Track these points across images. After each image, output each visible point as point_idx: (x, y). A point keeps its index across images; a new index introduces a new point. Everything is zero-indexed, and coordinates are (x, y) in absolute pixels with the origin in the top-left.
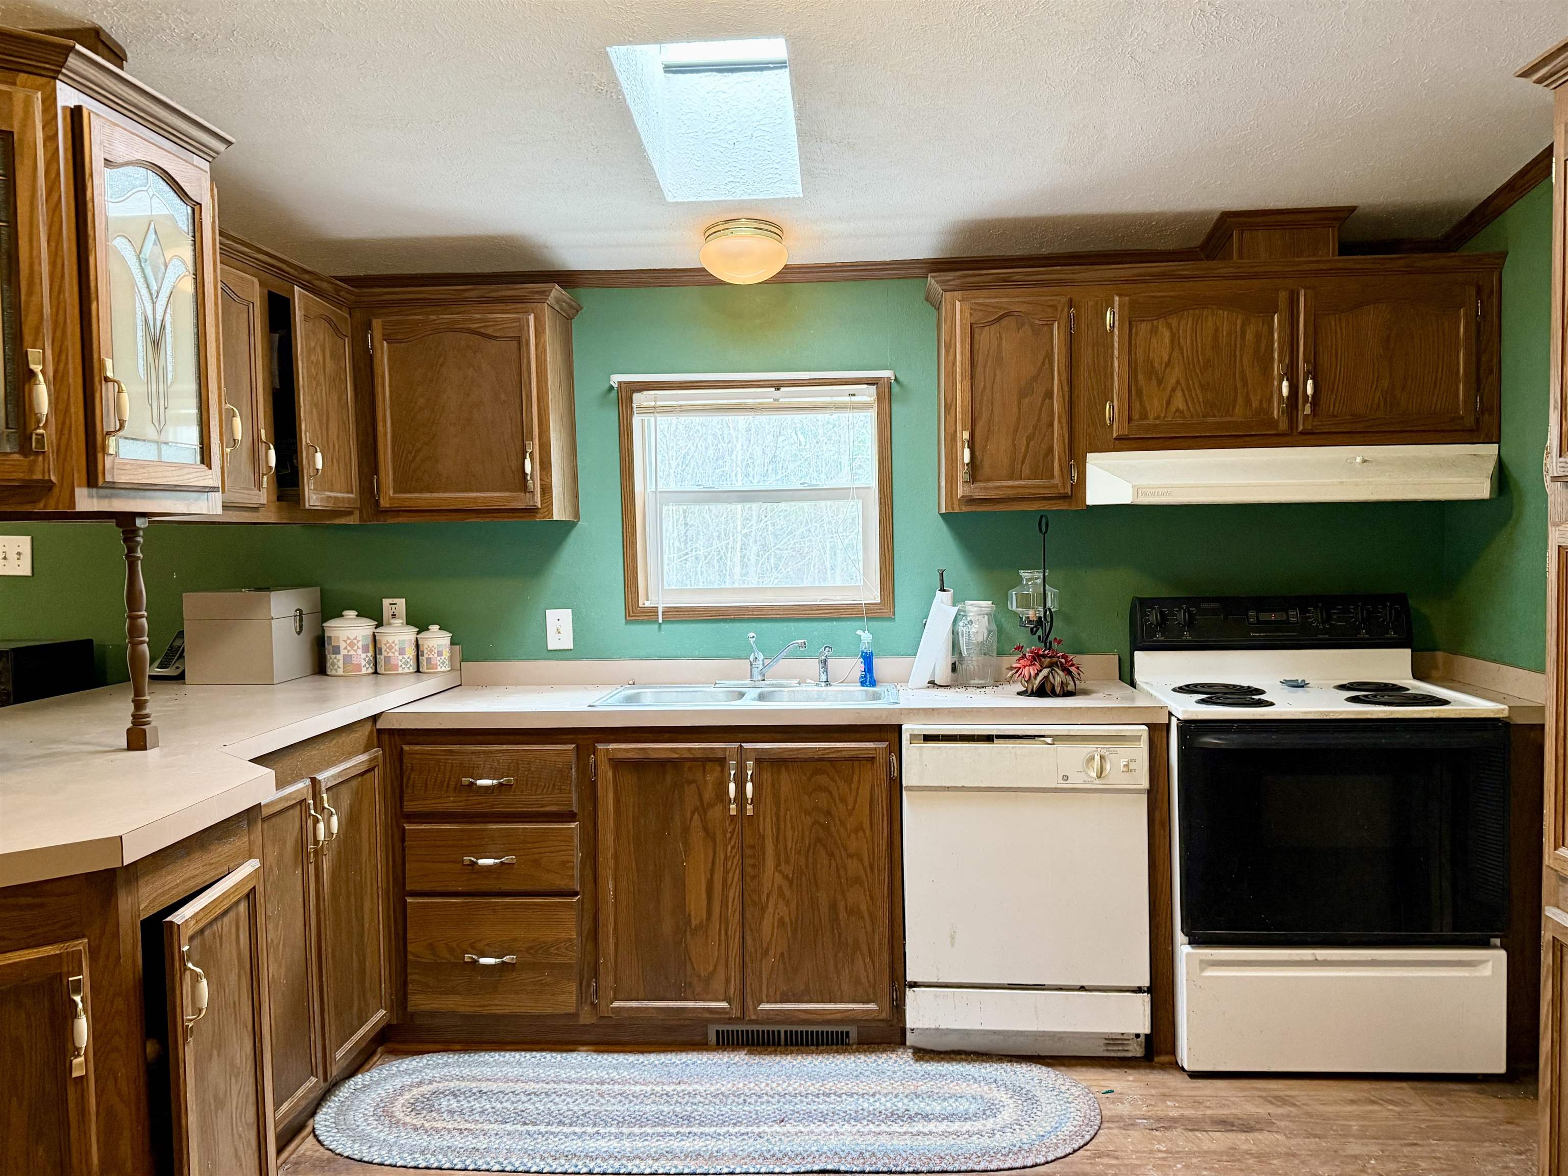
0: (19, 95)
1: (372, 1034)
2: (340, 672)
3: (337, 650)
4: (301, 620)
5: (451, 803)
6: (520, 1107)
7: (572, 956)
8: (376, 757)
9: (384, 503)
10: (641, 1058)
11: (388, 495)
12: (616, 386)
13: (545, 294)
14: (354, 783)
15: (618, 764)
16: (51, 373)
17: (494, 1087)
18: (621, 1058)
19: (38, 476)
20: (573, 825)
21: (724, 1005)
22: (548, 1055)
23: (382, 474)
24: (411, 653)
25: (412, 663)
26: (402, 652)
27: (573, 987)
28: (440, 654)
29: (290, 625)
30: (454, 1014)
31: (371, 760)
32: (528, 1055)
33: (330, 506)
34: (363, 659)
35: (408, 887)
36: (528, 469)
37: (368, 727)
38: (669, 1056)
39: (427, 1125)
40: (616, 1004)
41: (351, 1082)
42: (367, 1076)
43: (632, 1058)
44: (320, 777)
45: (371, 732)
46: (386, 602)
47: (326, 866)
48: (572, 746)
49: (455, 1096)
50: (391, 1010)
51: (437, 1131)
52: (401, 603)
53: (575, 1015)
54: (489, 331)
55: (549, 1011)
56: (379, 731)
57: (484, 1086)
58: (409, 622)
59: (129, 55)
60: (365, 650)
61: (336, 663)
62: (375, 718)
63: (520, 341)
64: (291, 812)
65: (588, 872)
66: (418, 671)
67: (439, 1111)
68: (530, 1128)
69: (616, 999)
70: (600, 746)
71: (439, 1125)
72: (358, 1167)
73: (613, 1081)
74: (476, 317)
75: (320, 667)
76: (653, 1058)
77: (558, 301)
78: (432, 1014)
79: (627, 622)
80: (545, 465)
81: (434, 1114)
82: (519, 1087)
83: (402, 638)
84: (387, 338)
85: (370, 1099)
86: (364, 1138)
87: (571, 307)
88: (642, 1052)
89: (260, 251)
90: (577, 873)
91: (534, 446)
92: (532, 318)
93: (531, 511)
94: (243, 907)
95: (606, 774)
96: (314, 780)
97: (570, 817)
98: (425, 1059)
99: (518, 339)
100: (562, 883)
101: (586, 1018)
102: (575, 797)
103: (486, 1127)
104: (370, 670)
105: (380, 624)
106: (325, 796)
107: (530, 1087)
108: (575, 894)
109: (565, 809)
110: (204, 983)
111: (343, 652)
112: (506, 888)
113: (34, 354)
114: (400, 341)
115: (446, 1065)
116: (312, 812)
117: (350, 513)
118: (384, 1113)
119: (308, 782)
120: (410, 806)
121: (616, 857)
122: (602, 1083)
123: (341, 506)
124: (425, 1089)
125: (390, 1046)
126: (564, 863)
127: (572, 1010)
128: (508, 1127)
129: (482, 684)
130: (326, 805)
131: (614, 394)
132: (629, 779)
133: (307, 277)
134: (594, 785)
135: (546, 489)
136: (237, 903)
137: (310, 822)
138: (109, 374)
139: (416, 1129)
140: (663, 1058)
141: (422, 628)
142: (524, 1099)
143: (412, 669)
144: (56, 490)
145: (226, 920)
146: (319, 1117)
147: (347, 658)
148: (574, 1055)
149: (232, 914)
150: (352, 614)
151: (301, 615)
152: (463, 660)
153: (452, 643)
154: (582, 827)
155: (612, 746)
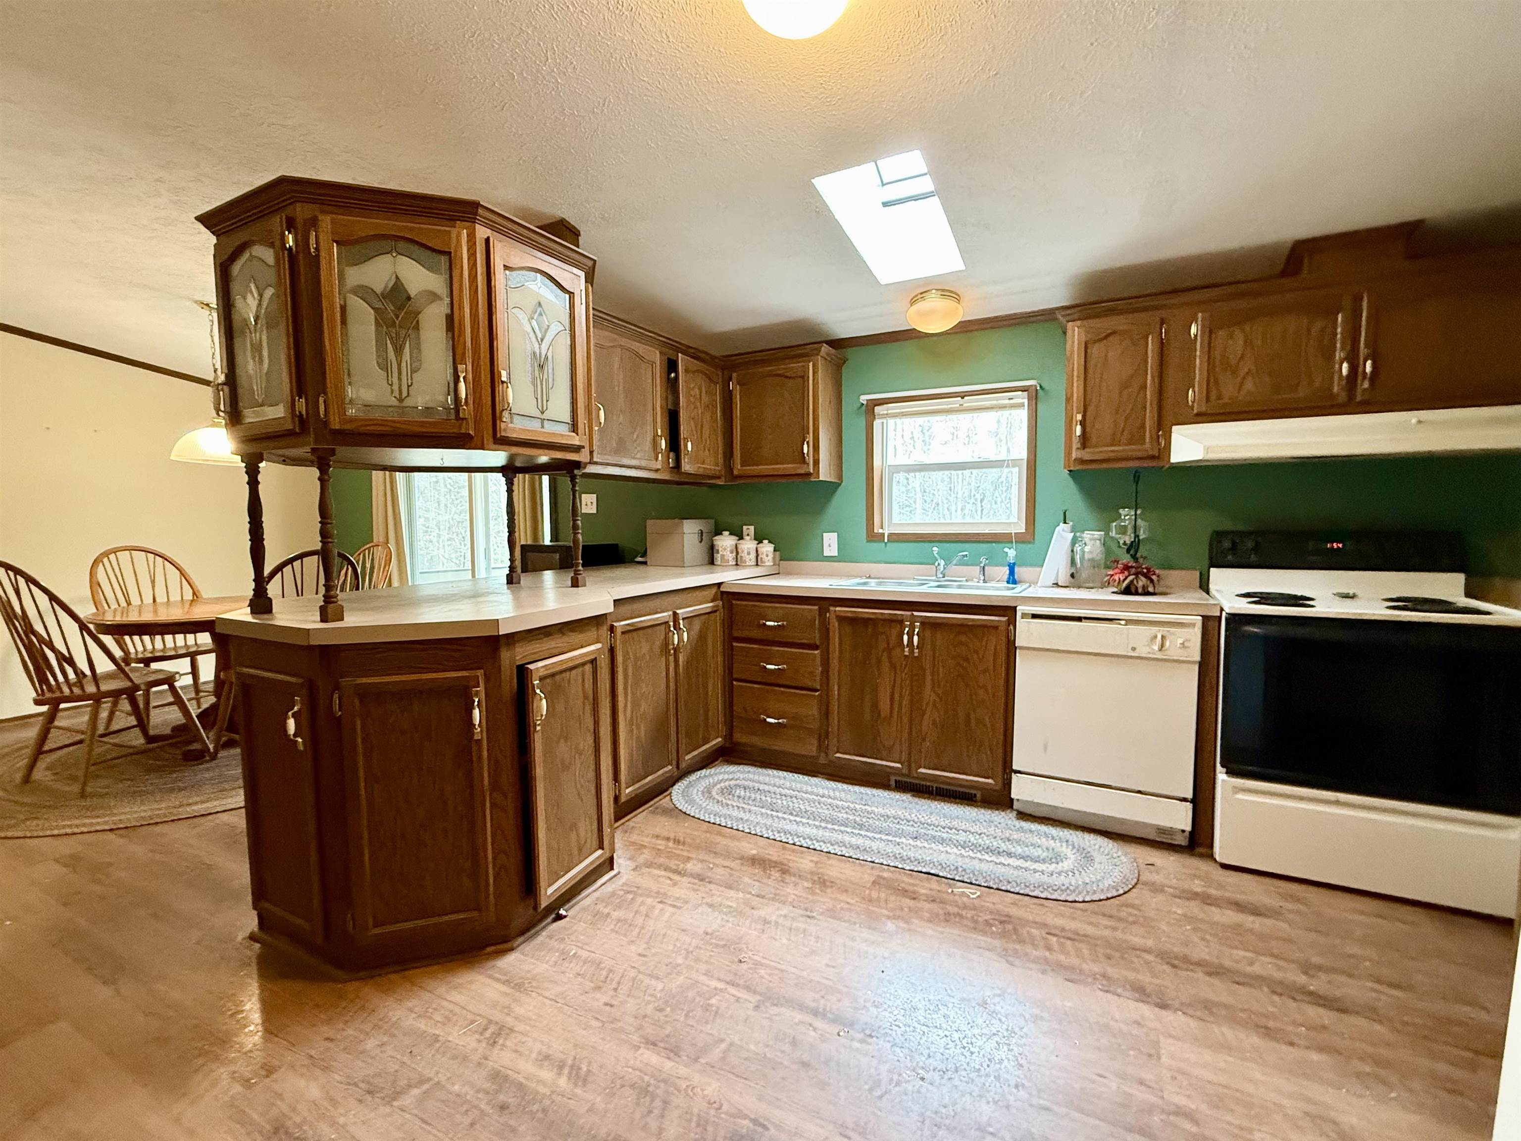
0: (454, 232)
1: (709, 751)
2: (719, 563)
3: (718, 552)
4: (702, 535)
5: (755, 633)
6: (774, 801)
7: (815, 725)
8: (717, 606)
9: (736, 472)
10: (850, 787)
11: (738, 468)
12: (865, 403)
13: (819, 350)
14: (703, 617)
15: (841, 619)
16: (470, 377)
17: (766, 788)
18: (840, 785)
19: (463, 431)
20: (816, 652)
21: (899, 765)
22: (801, 776)
23: (735, 456)
24: (753, 555)
25: (754, 560)
26: (749, 554)
27: (815, 742)
28: (767, 556)
29: (696, 538)
30: (753, 746)
31: (713, 607)
32: (791, 774)
33: (701, 472)
34: (730, 557)
35: (735, 676)
36: (805, 451)
37: (714, 590)
38: (866, 789)
39: (724, 801)
40: (838, 755)
41: (699, 773)
42: (709, 771)
43: (845, 786)
44: (678, 611)
45: (716, 593)
46: (745, 528)
47: (681, 659)
48: (816, 607)
49: (745, 789)
50: (725, 738)
51: (728, 805)
52: (752, 528)
53: (816, 758)
54: (788, 374)
55: (803, 753)
56: (722, 593)
57: (762, 787)
58: (755, 539)
59: (582, 233)
60: (732, 552)
61: (718, 558)
62: (719, 585)
63: (804, 377)
64: (658, 628)
65: (825, 679)
66: (757, 565)
67: (733, 796)
68: (774, 813)
69: (838, 752)
70: (832, 608)
71: (729, 802)
72: (683, 815)
73: (830, 797)
74: (781, 368)
75: (712, 562)
76: (857, 789)
77: (828, 354)
78: (745, 744)
79: (868, 541)
80: (816, 448)
81: (730, 796)
82: (778, 790)
83: (749, 546)
84: (739, 383)
85: (704, 783)
86: (692, 802)
87: (840, 359)
88: (852, 784)
89: (661, 336)
90: (818, 678)
91: (810, 438)
92: (811, 364)
93: (809, 475)
94: (588, 668)
95: (835, 625)
96: (675, 614)
97: (814, 647)
98: (741, 768)
99: (803, 377)
100: (810, 684)
101: (822, 760)
102: (817, 635)
103: (753, 808)
104: (734, 563)
105: (741, 538)
106: (681, 622)
107: (784, 792)
108: (817, 690)
109: (812, 642)
110: (544, 701)
111: (721, 553)
112: (781, 682)
113: (461, 367)
114: (744, 384)
115: (749, 772)
116: (672, 629)
117: (719, 478)
118: (708, 791)
119: (671, 613)
120: (736, 634)
121: (839, 672)
122: (823, 796)
123: (710, 473)
124: (733, 783)
125: (727, 758)
126: (811, 673)
127: (814, 754)
128: (763, 811)
129: (789, 573)
130: (682, 626)
131: (864, 408)
132: (848, 629)
133: (692, 351)
134: (828, 630)
135: (816, 462)
136: (583, 664)
137: (671, 634)
138: (504, 379)
139: (718, 802)
140: (863, 790)
141: (760, 542)
142: (779, 797)
143: (754, 563)
144: (475, 438)
145: (574, 672)
146: (676, 787)
147: (723, 556)
148: (815, 778)
149: (580, 670)
150: (726, 533)
151: (702, 533)
152: (781, 560)
153: (775, 550)
154: (822, 654)
155: (838, 609)
